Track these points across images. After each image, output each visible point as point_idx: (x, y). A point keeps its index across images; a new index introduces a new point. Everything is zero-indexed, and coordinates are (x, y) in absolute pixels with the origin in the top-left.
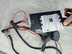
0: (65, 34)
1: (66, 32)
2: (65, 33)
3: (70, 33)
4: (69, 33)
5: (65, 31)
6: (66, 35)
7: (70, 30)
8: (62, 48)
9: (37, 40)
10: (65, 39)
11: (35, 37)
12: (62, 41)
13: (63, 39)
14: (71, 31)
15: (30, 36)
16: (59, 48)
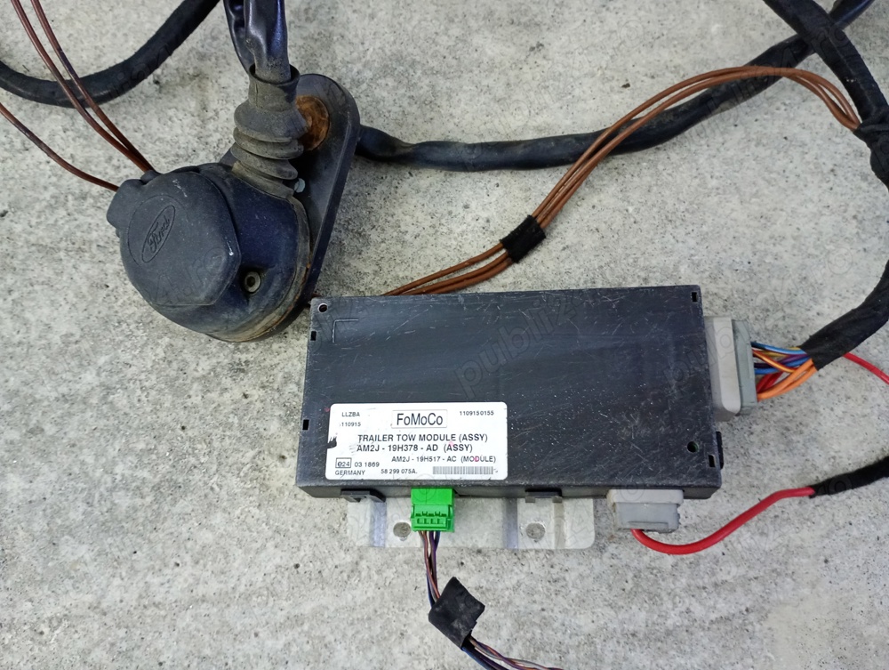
0: (86, 345)
1: (89, 377)
2: (84, 362)
3: (22, 402)
4: (46, 391)
5: (109, 390)
6: (56, 339)
7: (50, 429)
8: (19, 139)
9: (395, 67)
10: (48, 283)
11: (442, 84)
12: (68, 237)
13: (68, 264)
14: (37, 430)
15: (517, 64)
16: (55, 123)
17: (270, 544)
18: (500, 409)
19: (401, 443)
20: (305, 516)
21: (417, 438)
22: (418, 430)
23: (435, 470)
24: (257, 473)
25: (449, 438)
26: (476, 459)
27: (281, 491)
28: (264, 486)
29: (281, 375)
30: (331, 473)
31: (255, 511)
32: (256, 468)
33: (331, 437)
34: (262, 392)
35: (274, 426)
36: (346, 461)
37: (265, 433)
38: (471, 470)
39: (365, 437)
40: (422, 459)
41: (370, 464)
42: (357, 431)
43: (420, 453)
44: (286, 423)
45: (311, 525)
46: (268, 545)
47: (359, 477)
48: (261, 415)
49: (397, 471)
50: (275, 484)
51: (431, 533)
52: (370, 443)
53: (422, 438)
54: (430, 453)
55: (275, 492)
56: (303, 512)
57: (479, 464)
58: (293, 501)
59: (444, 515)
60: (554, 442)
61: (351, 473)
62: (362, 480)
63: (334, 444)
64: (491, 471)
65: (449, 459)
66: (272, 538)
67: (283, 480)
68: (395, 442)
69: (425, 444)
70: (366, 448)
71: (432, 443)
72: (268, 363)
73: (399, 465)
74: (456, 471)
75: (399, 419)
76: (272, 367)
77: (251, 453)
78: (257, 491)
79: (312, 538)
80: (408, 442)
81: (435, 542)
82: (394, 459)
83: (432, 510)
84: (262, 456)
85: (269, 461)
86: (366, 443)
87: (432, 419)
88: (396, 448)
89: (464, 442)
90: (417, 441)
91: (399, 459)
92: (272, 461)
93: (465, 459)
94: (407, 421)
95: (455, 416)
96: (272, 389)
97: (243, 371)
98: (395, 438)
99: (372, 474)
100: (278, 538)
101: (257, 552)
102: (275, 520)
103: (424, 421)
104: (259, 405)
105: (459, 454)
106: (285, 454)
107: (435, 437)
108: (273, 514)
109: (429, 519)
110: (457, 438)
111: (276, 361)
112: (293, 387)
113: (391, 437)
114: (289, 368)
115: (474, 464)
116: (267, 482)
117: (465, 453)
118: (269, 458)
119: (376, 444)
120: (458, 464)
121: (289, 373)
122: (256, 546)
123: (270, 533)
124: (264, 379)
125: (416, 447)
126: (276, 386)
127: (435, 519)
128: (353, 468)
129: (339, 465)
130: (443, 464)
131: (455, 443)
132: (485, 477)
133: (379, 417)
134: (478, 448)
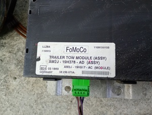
17: (9, 109)
18: (112, 46)
19: (68, 60)
20: (21, 100)
21: (75, 58)
22: (76, 54)
23: (83, 72)
24: (6, 83)
25: (89, 58)
26: (101, 68)
27: (13, 90)
28: (8, 88)
29: (17, 48)
30: (38, 72)
31: (4, 97)
32: (6, 82)
33: (38, 56)
34: (10, 54)
35: (13, 67)
36: (45, 67)
37: (9, 69)
38: (99, 73)
39: (53, 57)
40: (77, 67)
41: (55, 69)
42: (49, 54)
43: (76, 65)
44: (17, 66)
45: (23, 104)
46: (8, 109)
47: (50, 74)
48: (8, 62)
49: (66, 72)
50: (11, 88)
51: (80, 98)
52: (55, 59)
53: (77, 58)
54: (81, 65)
55: (12, 91)
56: (20, 98)
57: (103, 70)
58: (17, 94)
59: (86, 90)
60: (137, 61)
61: (46, 72)
62: (51, 76)
63: (39, 59)
64: (108, 73)
65: (89, 68)
66: (10, 107)
67: (15, 87)
68: (65, 59)
69: (79, 60)
70: (53, 62)
71: (82, 60)
72: (12, 44)
73: (67, 70)
74: (92, 73)
75: (67, 49)
76: (13, 46)
77: (4, 76)
78: (5, 90)
79: (23, 108)
80: (71, 60)
81: (82, 101)
82: (65, 67)
83: (81, 88)
84: (8, 77)
85: (10, 79)
86: (53, 59)
87: (82, 50)
88: (66, 62)
89: (96, 60)
90: (75, 59)
91: (67, 67)
92: (11, 80)
93: (97, 68)
94: (71, 50)
95: (92, 49)
96: (13, 53)
97: (3, 46)
98: (66, 57)
99: (55, 73)
100: (12, 107)
101: (4, 111)
102: (11, 101)
103: (78, 50)
104: (8, 59)
105: (94, 66)
106: (16, 77)
107: (83, 58)
108: (10, 98)
109: (80, 92)
110: (93, 58)
111: (15, 43)
112: (20, 53)
113: (64, 57)
114: (20, 46)
115: (100, 70)
116: (9, 87)
117: (97, 65)
118: (10, 78)
119: (57, 60)
120: (93, 70)
121: (19, 48)
122: (3, 109)
123: (9, 105)
124: (11, 50)
125: (74, 62)
126: (14, 52)
127: (83, 92)
128: (47, 70)
129: (42, 68)
130: (86, 69)
131: (92, 60)
132: (105, 76)
133: (58, 48)
134: (102, 63)
